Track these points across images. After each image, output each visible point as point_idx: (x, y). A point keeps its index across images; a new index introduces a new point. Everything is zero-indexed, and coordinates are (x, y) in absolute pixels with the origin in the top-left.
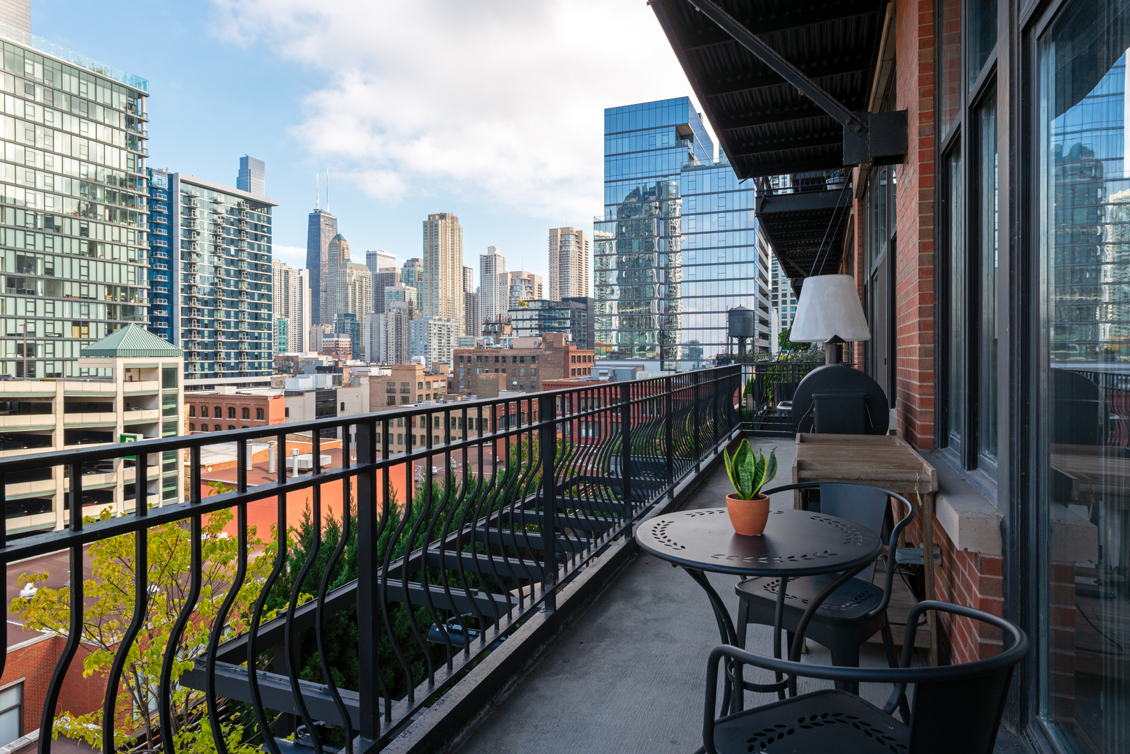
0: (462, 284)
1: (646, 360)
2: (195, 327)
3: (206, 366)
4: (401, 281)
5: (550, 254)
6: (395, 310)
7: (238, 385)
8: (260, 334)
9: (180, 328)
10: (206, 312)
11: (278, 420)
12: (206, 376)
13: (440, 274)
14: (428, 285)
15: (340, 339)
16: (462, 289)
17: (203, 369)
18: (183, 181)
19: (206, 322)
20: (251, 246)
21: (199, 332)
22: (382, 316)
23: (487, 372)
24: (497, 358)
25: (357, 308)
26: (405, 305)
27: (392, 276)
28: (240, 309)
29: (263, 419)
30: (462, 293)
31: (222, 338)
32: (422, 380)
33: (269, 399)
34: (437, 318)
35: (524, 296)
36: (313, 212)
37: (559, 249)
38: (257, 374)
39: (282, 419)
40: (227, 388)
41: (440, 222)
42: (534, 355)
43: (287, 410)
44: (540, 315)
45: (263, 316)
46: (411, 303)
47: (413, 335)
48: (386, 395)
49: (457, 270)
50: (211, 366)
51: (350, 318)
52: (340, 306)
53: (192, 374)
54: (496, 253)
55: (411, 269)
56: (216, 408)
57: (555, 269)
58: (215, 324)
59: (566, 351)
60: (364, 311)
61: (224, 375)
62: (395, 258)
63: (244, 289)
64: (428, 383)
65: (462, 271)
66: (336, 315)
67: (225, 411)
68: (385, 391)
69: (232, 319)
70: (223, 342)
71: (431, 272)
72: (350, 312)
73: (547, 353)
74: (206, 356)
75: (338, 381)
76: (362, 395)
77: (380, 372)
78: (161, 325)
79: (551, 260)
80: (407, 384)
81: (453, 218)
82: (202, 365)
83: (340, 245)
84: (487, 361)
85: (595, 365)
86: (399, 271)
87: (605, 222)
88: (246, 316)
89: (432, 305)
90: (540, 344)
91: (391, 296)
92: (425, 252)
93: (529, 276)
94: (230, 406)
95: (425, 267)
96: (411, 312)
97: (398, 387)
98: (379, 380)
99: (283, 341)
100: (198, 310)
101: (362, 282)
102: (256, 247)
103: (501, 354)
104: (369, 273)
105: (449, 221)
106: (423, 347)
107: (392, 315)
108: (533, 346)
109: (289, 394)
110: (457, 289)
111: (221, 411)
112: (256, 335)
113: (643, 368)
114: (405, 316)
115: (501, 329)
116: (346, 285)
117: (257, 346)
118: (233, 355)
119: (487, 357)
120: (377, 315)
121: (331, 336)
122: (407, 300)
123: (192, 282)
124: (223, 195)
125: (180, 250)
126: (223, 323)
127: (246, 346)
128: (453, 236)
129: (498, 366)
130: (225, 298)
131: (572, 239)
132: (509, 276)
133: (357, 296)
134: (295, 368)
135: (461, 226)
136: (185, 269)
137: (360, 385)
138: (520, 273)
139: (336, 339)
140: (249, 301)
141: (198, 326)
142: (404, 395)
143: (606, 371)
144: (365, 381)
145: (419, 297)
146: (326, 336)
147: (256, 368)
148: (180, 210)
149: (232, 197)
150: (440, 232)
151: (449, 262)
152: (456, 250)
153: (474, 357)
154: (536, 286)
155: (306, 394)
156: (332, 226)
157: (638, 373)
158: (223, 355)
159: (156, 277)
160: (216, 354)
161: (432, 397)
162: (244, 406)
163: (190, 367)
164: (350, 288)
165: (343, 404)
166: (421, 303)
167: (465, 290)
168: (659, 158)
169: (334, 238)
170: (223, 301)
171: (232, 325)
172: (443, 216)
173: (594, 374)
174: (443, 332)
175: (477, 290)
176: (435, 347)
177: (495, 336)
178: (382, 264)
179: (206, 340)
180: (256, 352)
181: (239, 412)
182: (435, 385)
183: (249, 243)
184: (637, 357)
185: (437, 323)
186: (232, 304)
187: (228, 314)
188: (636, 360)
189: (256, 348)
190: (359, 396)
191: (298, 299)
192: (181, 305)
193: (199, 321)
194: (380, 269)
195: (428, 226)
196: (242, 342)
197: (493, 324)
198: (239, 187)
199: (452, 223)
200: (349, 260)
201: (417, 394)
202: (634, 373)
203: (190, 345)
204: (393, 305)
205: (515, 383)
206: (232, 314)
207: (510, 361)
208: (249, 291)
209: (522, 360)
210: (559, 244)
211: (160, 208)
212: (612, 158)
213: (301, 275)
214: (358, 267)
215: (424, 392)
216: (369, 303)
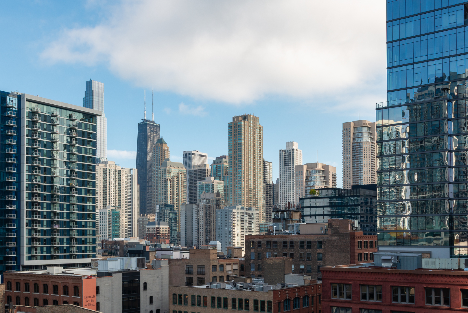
0: (262, 176)
1: (433, 247)
2: (37, 218)
3: (45, 250)
4: (211, 176)
5: (344, 146)
6: (205, 201)
7: (66, 266)
8: (86, 223)
9: (25, 219)
10: (45, 206)
11: (91, 297)
12: (44, 258)
13: (243, 168)
14: (233, 178)
15: (161, 226)
16: (262, 181)
17: (42, 252)
18: (28, 100)
19: (45, 214)
20: (80, 150)
21: (39, 222)
22: (194, 206)
23: (276, 256)
24: (285, 243)
25: (175, 200)
26: (213, 197)
27: (204, 171)
28: (71, 202)
29: (78, 296)
30: (263, 185)
31: (56, 227)
32: (216, 263)
33: (83, 279)
34: (240, 207)
35: (318, 184)
36: (141, 121)
37: (352, 141)
38: (83, 257)
39: (94, 297)
40: (55, 268)
41: (243, 123)
42: (321, 240)
43: (98, 288)
44: (330, 203)
45: (88, 208)
46: (218, 194)
47: (219, 222)
48: (185, 276)
49: (258, 163)
50: (48, 250)
51: (169, 208)
52: (161, 198)
53: (34, 256)
54: (293, 147)
55: (219, 165)
56: (44, 285)
57: (349, 160)
58: (52, 215)
59: (353, 237)
60: (180, 202)
61: (59, 257)
62: (206, 157)
63: (74, 185)
64: (222, 266)
65: (262, 164)
66: (158, 206)
67: (51, 288)
68: (184, 272)
69: (65, 211)
70: (58, 230)
71: (235, 167)
72: (169, 203)
73: (334, 238)
74: (44, 242)
75: (141, 264)
76: (162, 276)
77: (181, 256)
78: (11, 216)
79: (345, 152)
80: (203, 267)
81: (255, 119)
82: (42, 248)
83: (162, 147)
84: (276, 246)
85: (378, 251)
86: (209, 167)
87: (388, 107)
88: (75, 208)
89: (236, 195)
90: (326, 230)
91: (202, 188)
92: (230, 150)
93: (323, 167)
94: (54, 284)
95: (230, 163)
96: (218, 202)
97: (195, 270)
98: (179, 263)
99: (115, 228)
100: (39, 204)
101: (178, 177)
102: (83, 150)
103: (289, 239)
104: (184, 170)
105: (251, 121)
106: (228, 233)
107: (202, 205)
108: (319, 232)
109: (100, 274)
110: (258, 181)
111: (47, 287)
112: (83, 224)
113: (430, 254)
114: (213, 206)
115: (290, 216)
116: (166, 181)
117: (84, 233)
118: (65, 241)
119: (275, 242)
120: (190, 205)
121: (153, 223)
122: (215, 191)
123: (34, 181)
124: (58, 110)
125: (25, 155)
126: (58, 214)
127: (75, 233)
128: (254, 134)
129: (286, 250)
130: (59, 194)
131: (365, 130)
132: (305, 168)
133: (175, 190)
134: (121, 251)
135: (262, 125)
136: (29, 171)
137: (160, 267)
138: (315, 165)
139: (157, 226)
140: (78, 195)
141: (39, 217)
142: (200, 276)
143: (389, 258)
144: (165, 264)
145: (226, 189)
146: (150, 223)
147: (83, 252)
148: (25, 123)
149: (65, 111)
150: (243, 131)
151: (251, 157)
152: (257, 145)
153: (264, 242)
154: (330, 176)
155: (114, 275)
156: (156, 132)
157: (423, 260)
158: (57, 241)
159: (8, 178)
160: (52, 240)
161: (225, 278)
162: (65, 284)
163: (32, 250)
164: (169, 183)
165: (145, 284)
166: (228, 194)
167: (265, 181)
168: (446, 40)
169: (157, 142)
170: (58, 196)
171: (65, 215)
172: (245, 118)
173: (376, 261)
174: (245, 219)
175: (277, 181)
176: (238, 232)
177: (284, 223)
178: (195, 162)
179: (45, 228)
180: (83, 237)
181: (61, 289)
182: (228, 268)
183: (78, 148)
184: (424, 243)
185: (240, 211)
186: (65, 199)
187: (61, 207)
188: (422, 246)
189: (83, 235)
190: (160, 277)
191: (129, 193)
192: (26, 200)
193: (39, 213)
194: (194, 166)
195: (233, 127)
196: (72, 230)
197: (283, 212)
198: (85, 106)
199: (254, 123)
200: (168, 160)
201: (212, 275)
202: (419, 259)
203: (32, 232)
204: (203, 196)
205: (302, 267)
206: (65, 207)
207: (297, 246)
208: (78, 187)
209: (309, 244)
210: (352, 136)
211: (11, 123)
212: (395, 44)
213: (132, 173)
214: (176, 165)
215: (218, 274)
216: (184, 196)
